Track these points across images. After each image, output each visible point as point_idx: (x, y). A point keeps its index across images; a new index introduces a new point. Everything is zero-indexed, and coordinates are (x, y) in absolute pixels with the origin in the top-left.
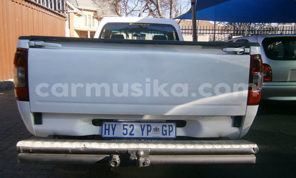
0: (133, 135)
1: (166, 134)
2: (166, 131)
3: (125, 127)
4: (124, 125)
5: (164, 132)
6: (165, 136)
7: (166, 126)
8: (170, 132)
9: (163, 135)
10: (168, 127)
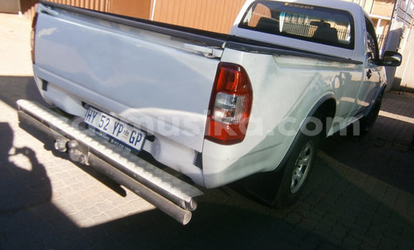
0: (106, 130)
1: (132, 142)
2: (134, 138)
3: (103, 119)
4: (103, 116)
5: (132, 140)
6: (131, 145)
7: (136, 133)
8: (137, 141)
9: (130, 142)
10: (137, 135)
